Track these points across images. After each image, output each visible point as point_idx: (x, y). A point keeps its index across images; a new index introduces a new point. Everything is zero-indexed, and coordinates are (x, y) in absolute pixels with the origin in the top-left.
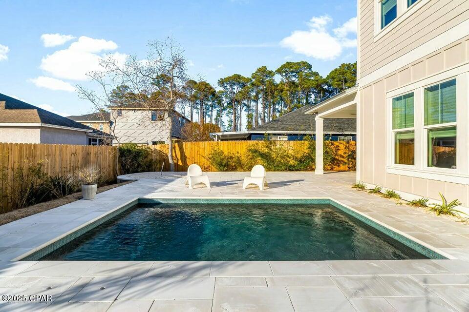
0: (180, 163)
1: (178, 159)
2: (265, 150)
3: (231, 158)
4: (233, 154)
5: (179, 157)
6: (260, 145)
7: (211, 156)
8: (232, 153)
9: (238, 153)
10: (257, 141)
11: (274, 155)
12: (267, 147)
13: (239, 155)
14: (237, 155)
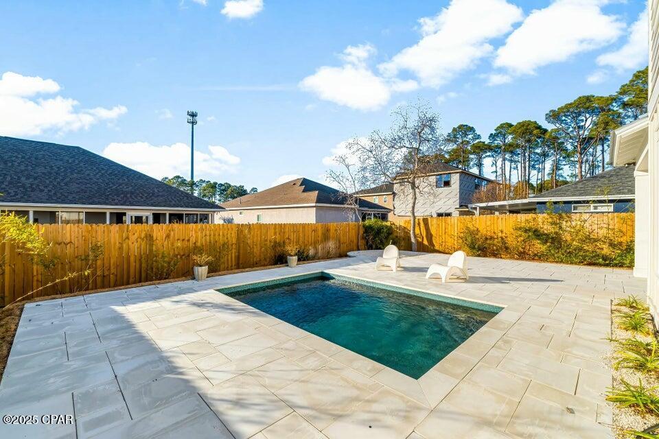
0: (426, 242)
1: (423, 238)
2: (547, 228)
3: (492, 238)
4: (494, 233)
5: (424, 234)
6: (540, 220)
7: (462, 235)
8: (492, 231)
9: (502, 232)
10: (534, 216)
11: (566, 237)
12: (553, 223)
13: (504, 235)
14: (500, 234)
